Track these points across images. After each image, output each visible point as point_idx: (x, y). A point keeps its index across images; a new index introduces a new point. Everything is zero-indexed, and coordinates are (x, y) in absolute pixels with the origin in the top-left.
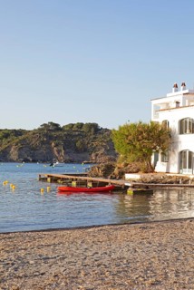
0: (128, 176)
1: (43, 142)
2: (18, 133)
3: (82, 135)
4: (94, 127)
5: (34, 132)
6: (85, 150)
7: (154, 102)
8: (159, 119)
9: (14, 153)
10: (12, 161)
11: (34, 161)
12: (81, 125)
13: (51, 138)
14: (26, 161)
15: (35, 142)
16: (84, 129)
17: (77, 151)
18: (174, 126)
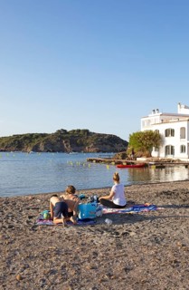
0: (138, 159)
1: (58, 141)
2: (43, 135)
3: (80, 136)
4: (87, 131)
5: (53, 135)
6: (82, 145)
7: (142, 119)
8: (153, 129)
9: (42, 147)
10: (40, 151)
11: (53, 151)
12: (79, 131)
13: (62, 138)
14: (48, 151)
15: (53, 141)
16: (81, 133)
17: (78, 145)
18: (162, 132)
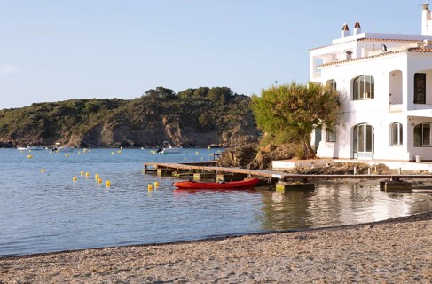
0: (276, 164)
1: (149, 118)
2: (112, 104)
3: (208, 106)
4: (224, 93)
5: (136, 103)
6: (212, 128)
7: (314, 53)
8: (322, 78)
9: (106, 134)
10: (104, 146)
11: (137, 146)
12: (205, 91)
13: (161, 111)
14: (126, 145)
15: (137, 117)
16: (210, 96)
17: (200, 129)
18: (344, 88)
